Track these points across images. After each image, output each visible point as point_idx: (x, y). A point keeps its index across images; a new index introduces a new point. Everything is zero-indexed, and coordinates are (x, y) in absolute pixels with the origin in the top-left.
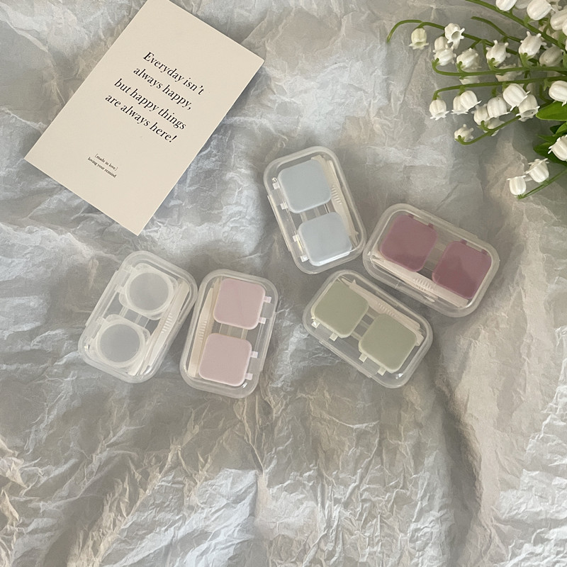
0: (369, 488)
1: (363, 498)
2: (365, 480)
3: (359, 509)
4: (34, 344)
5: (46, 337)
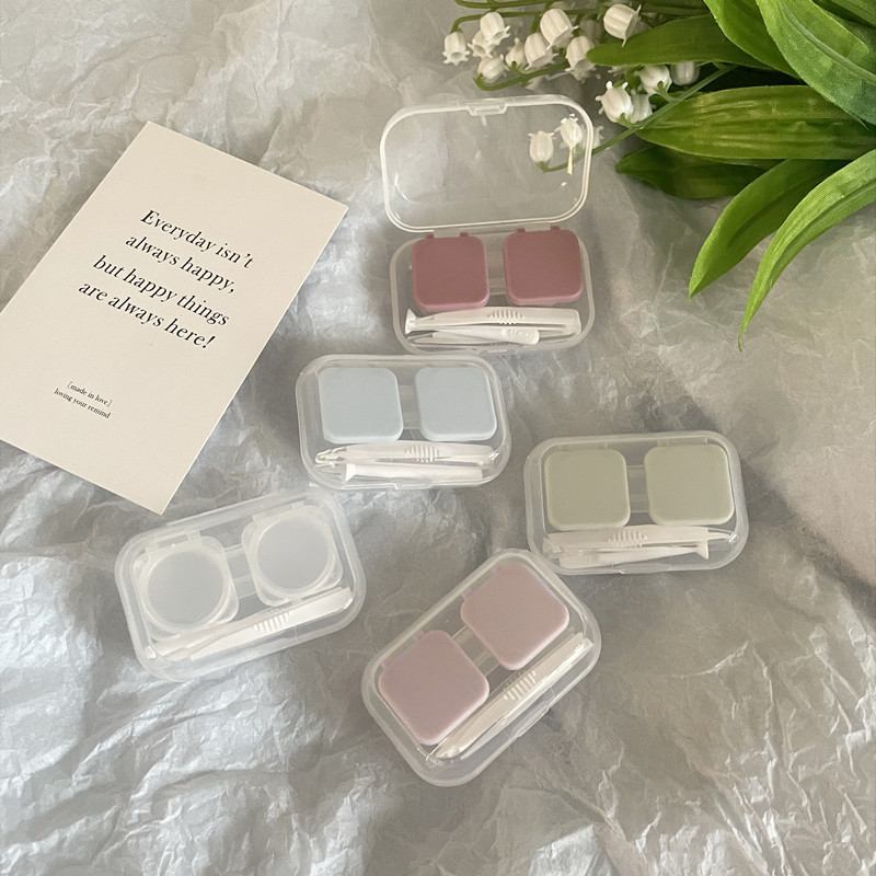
0: (800, 755)
1: (800, 779)
2: (783, 746)
3: (805, 802)
4: (78, 781)
5: (97, 760)
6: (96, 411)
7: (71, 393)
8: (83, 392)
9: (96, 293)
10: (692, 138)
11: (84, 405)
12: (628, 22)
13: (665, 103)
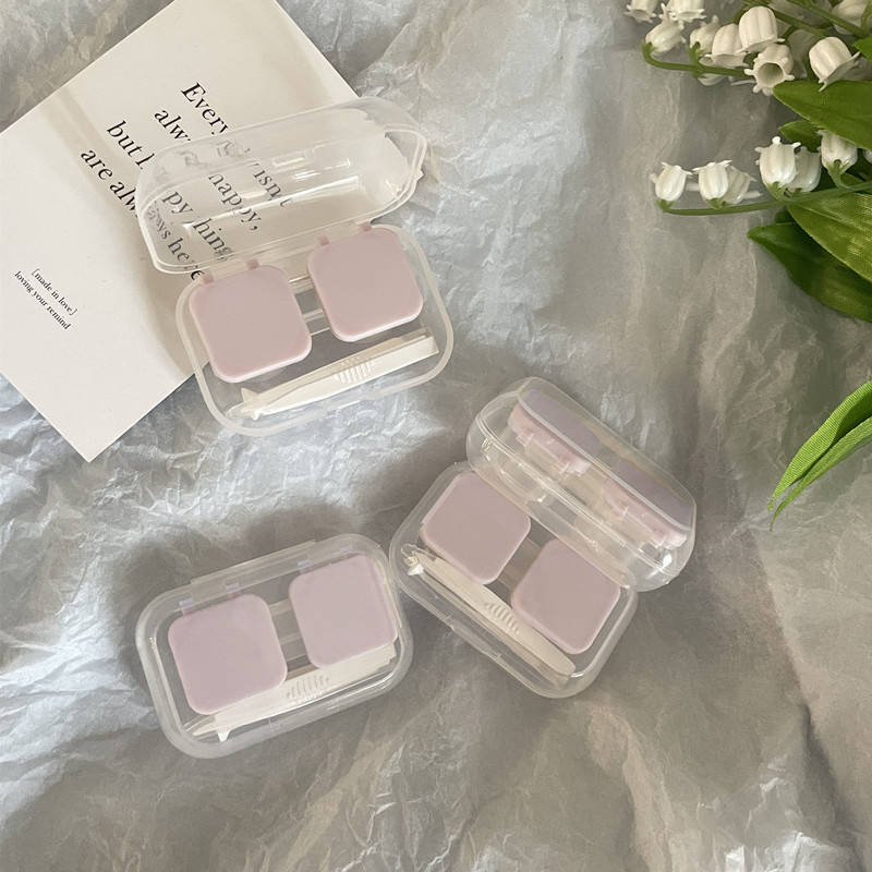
6: (55, 315)
7: (34, 282)
8: (48, 287)
9: (99, 167)
10: (848, 242)
11: (44, 303)
12: (834, 68)
13: (833, 185)
